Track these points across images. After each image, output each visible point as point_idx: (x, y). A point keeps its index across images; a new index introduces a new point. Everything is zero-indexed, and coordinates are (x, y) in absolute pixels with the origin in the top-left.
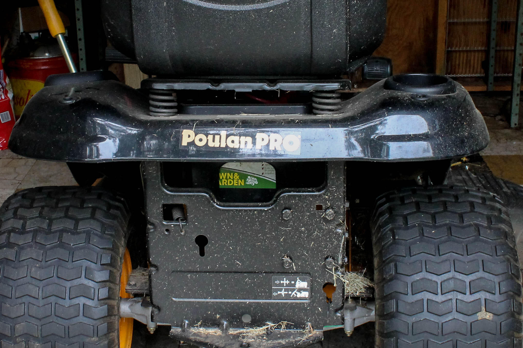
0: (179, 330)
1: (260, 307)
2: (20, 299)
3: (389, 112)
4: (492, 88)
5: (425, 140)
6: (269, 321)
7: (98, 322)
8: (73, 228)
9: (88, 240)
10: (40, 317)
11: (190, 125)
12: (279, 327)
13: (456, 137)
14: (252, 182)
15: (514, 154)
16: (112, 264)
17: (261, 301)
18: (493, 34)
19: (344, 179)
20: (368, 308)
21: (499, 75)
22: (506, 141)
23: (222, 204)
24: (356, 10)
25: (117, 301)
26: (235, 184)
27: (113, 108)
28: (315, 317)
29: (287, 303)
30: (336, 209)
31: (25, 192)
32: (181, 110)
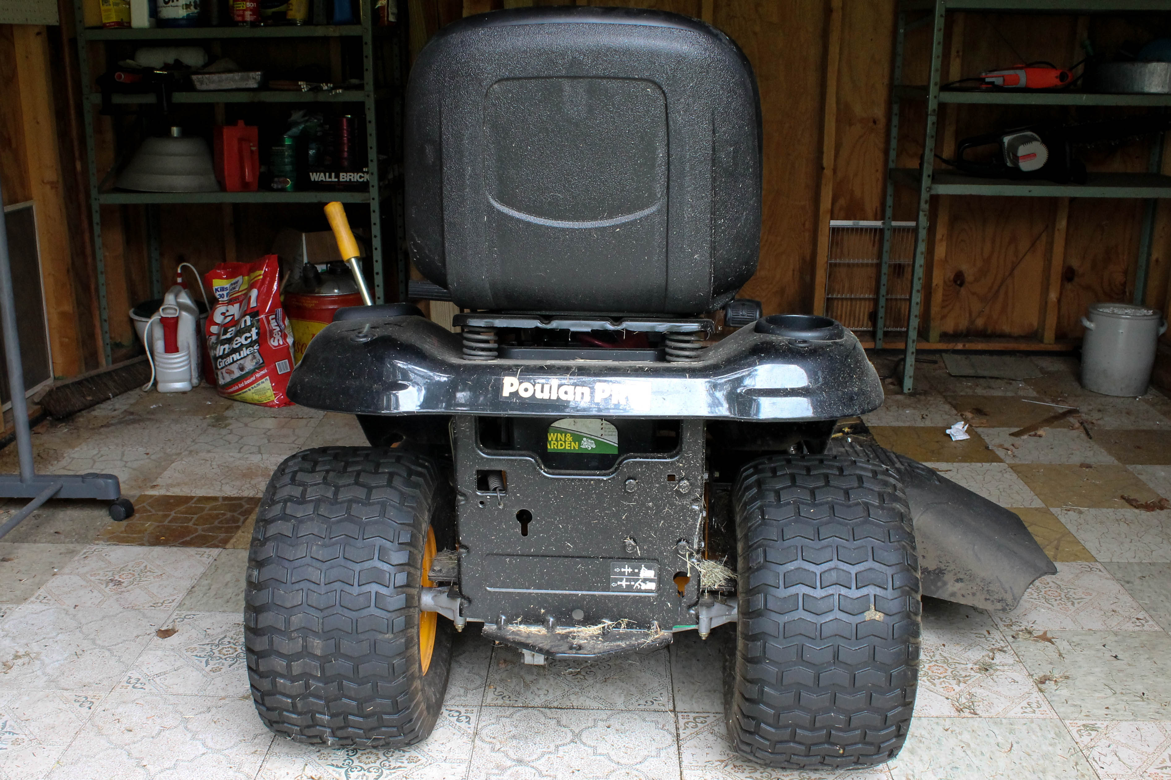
0: (494, 627)
1: (596, 600)
2: (297, 584)
3: (761, 360)
4: (880, 345)
5: (804, 396)
6: (606, 618)
7: (394, 615)
8: (364, 498)
9: (383, 513)
10: (321, 608)
11: (513, 371)
12: (618, 626)
13: (844, 393)
14: (588, 445)
15: (907, 424)
16: (412, 544)
17: (596, 593)
18: (884, 279)
19: (703, 442)
20: (727, 605)
21: (890, 329)
22: (897, 409)
23: (551, 471)
24: (723, 232)
25: (418, 590)
26: (567, 448)
27: (418, 348)
28: (663, 614)
29: (629, 596)
30: (692, 481)
31: (306, 453)
32: (501, 354)
